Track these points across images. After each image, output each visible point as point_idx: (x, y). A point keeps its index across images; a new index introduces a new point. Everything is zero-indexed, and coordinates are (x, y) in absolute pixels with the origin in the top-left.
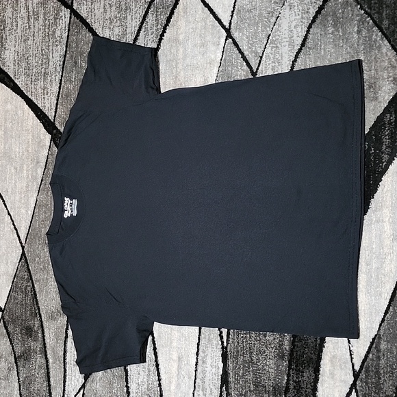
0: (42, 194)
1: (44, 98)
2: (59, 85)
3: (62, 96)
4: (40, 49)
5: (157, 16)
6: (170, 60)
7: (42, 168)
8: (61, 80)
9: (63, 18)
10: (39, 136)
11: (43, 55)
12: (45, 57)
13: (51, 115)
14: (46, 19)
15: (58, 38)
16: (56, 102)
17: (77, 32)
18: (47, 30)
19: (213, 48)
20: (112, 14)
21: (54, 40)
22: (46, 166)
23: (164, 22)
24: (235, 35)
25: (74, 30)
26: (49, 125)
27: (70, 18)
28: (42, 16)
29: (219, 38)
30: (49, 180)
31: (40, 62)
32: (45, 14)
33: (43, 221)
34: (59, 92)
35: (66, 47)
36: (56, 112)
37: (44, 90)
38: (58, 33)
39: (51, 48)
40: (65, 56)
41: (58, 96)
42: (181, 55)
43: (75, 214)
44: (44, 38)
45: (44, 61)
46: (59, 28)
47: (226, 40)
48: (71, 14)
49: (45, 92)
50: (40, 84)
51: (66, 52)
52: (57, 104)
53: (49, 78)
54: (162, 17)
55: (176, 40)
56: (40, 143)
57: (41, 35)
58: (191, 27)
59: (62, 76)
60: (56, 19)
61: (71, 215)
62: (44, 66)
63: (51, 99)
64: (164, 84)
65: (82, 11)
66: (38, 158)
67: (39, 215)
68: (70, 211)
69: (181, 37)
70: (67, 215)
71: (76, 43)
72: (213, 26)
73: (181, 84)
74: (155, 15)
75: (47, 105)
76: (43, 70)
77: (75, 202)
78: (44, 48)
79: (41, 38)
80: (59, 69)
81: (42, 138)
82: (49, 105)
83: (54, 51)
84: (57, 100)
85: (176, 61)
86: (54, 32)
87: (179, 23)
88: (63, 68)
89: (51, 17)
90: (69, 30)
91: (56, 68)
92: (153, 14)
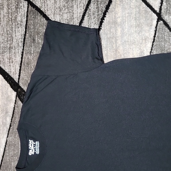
0: (11, 136)
1: (10, 65)
2: (21, 56)
3: (24, 64)
4: (5, 30)
5: (97, 5)
6: (110, 37)
7: (10, 116)
8: (23, 52)
9: (23, 7)
10: (7, 93)
11: (8, 34)
12: (9, 36)
13: (16, 78)
14: (9, 9)
15: (19, 22)
16: (19, 68)
17: (34, 17)
18: (10, 16)
19: (147, 28)
20: (62, 4)
21: (16, 24)
22: (13, 115)
23: (104, 9)
24: (166, 17)
25: (31, 16)
26: (14, 85)
27: (28, 7)
28: (6, 7)
29: (152, 20)
30: (16, 126)
31: (6, 39)
32: (8, 5)
33: (12, 156)
34: (21, 61)
35: (26, 28)
36: (19, 76)
37: (10, 59)
38: (19, 19)
39: (14, 29)
40: (25, 35)
41: (21, 64)
42: (119, 33)
43: (38, 152)
44: (8, 22)
45: (9, 38)
46: (20, 14)
47: (158, 22)
48: (28, 5)
49: (11, 61)
50: (7, 55)
51: (26, 32)
52: (20, 70)
53: (13, 51)
54: (102, 5)
55: (115, 23)
56: (8, 98)
57: (6, 20)
58: (127, 12)
59: (23, 49)
60: (17, 8)
61: (35, 153)
62: (9, 42)
63: (16, 66)
64: (107, 55)
65: (37, 2)
66: (7, 109)
67: (9, 152)
68: (34, 150)
69: (119, 20)
70: (31, 153)
71: (34, 25)
72: (146, 11)
73: (121, 55)
74: (96, 4)
75: (13, 70)
76: (8, 45)
77: (37, 143)
78: (8, 29)
79: (6, 22)
80: (21, 44)
81: (9, 94)
82: (14, 71)
83: (17, 32)
84: (21, 67)
85: (116, 38)
86: (16, 18)
87: (117, 9)
88: (24, 44)
89: (13, 7)
90: (27, 16)
91: (18, 44)
92: (94, 4)
